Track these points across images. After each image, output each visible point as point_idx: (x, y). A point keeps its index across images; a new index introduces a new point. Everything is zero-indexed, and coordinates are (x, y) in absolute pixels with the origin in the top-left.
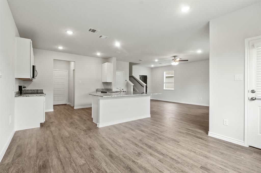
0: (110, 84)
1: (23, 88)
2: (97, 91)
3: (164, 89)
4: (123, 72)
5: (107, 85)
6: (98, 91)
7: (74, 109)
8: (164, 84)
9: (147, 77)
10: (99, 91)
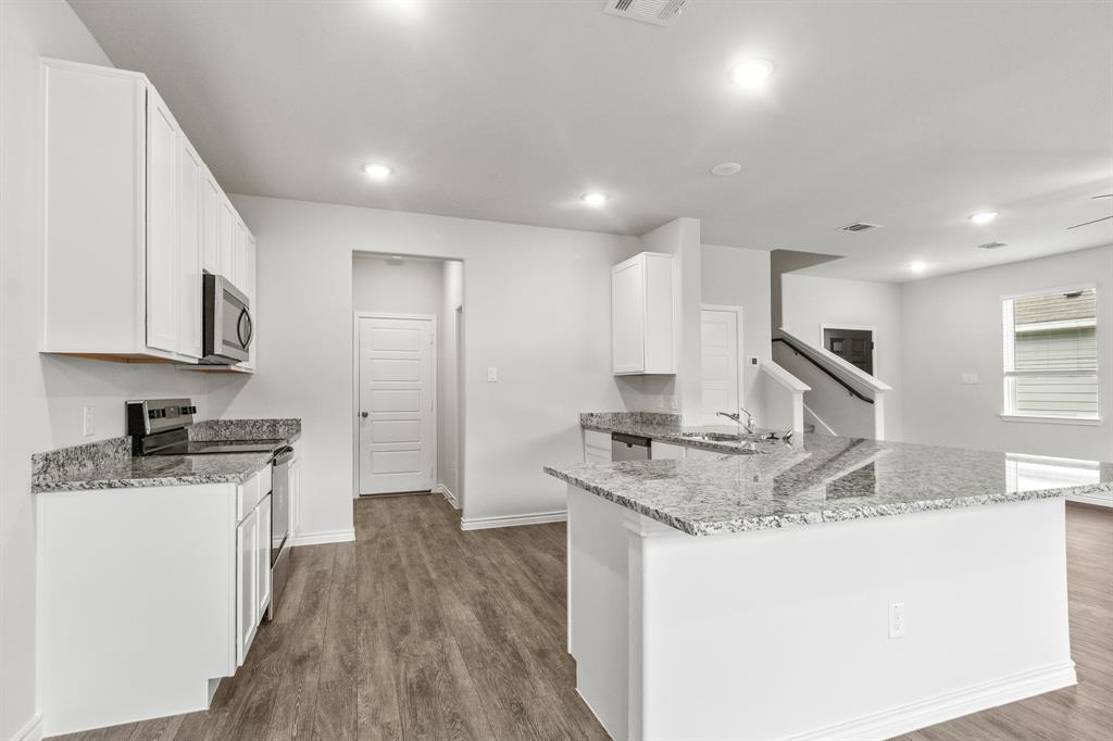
0: (663, 382)
1: (151, 417)
2: (584, 427)
3: (1009, 410)
4: (736, 312)
5: (643, 391)
6: (589, 428)
7: (461, 534)
8: (1008, 382)
9: (874, 340)
10: (597, 429)
